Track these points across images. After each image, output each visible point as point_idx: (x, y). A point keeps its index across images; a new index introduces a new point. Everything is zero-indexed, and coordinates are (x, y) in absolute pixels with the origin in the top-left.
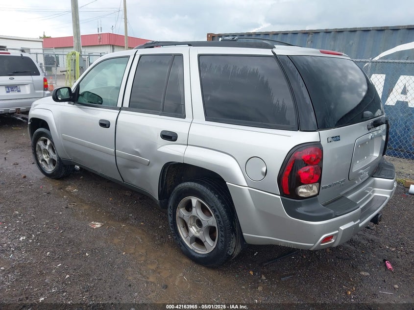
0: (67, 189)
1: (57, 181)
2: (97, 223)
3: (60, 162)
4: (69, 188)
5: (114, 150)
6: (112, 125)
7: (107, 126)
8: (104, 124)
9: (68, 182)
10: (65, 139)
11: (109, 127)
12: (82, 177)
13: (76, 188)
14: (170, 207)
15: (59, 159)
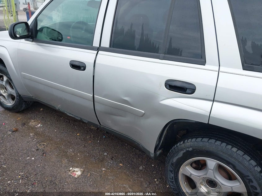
0: (30, 124)
1: (18, 115)
2: (76, 169)
3: (20, 98)
4: (32, 123)
5: (92, 95)
6: (89, 68)
7: (82, 68)
8: (77, 66)
9: (29, 116)
10: (24, 77)
11: (84, 69)
12: (42, 109)
13: (39, 123)
14: (172, 164)
15: (19, 96)
